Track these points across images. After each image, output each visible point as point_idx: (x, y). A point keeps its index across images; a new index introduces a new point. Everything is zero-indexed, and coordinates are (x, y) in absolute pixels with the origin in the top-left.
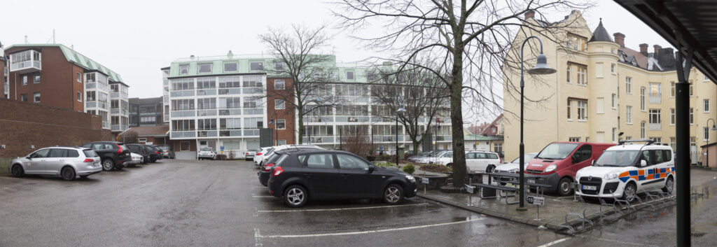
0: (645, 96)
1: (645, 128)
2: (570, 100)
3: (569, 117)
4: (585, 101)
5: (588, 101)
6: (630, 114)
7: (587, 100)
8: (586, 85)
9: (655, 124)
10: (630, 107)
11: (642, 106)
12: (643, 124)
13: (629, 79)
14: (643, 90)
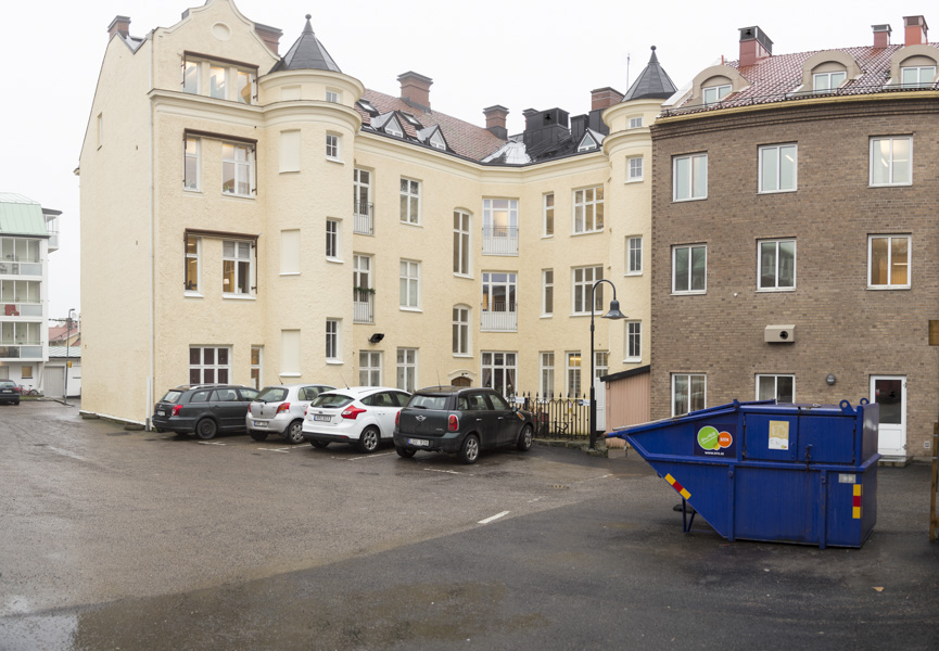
0: (470, 233)
1: (470, 323)
2: (192, 237)
3: (190, 285)
4: (249, 241)
5: (260, 242)
6: (414, 282)
7: (255, 237)
8: (252, 195)
9: (499, 314)
10: (415, 263)
11: (460, 261)
12: (460, 313)
13: (415, 185)
14: (461, 219)
